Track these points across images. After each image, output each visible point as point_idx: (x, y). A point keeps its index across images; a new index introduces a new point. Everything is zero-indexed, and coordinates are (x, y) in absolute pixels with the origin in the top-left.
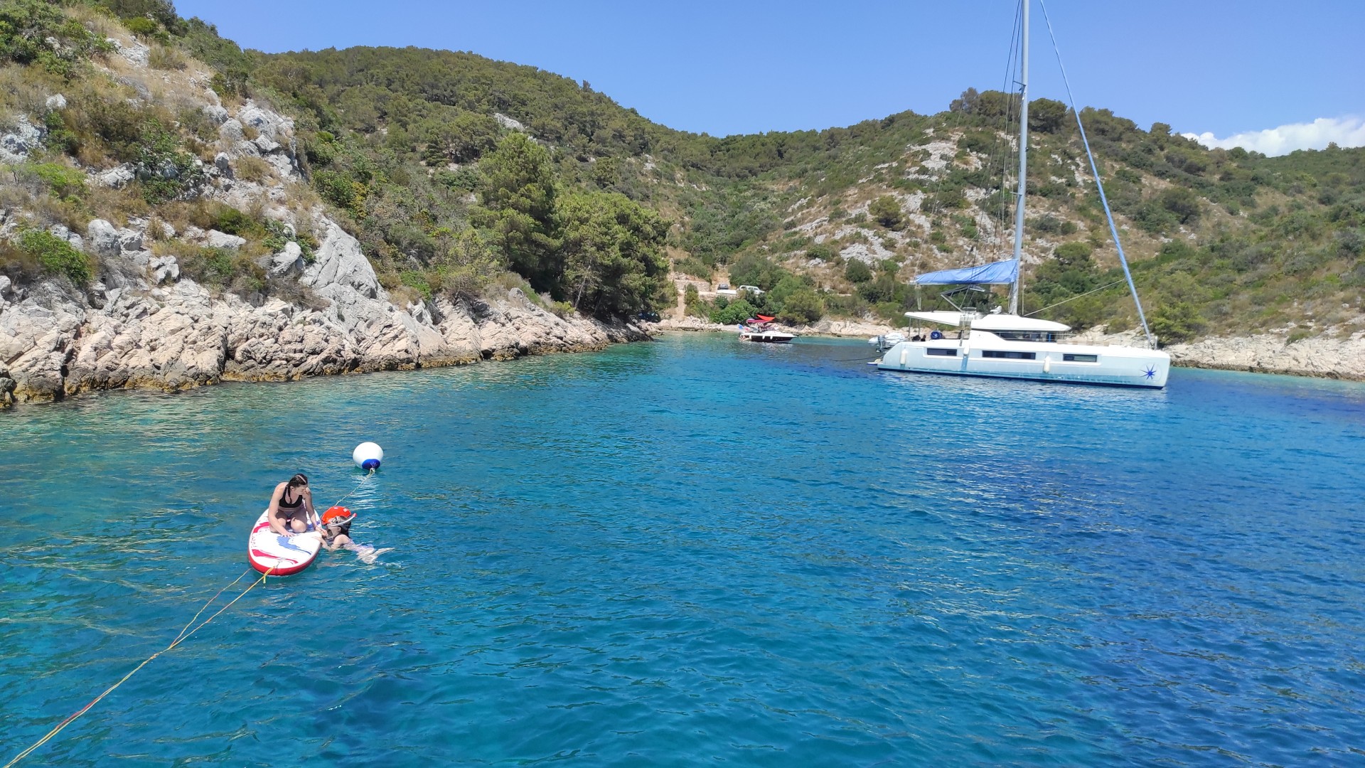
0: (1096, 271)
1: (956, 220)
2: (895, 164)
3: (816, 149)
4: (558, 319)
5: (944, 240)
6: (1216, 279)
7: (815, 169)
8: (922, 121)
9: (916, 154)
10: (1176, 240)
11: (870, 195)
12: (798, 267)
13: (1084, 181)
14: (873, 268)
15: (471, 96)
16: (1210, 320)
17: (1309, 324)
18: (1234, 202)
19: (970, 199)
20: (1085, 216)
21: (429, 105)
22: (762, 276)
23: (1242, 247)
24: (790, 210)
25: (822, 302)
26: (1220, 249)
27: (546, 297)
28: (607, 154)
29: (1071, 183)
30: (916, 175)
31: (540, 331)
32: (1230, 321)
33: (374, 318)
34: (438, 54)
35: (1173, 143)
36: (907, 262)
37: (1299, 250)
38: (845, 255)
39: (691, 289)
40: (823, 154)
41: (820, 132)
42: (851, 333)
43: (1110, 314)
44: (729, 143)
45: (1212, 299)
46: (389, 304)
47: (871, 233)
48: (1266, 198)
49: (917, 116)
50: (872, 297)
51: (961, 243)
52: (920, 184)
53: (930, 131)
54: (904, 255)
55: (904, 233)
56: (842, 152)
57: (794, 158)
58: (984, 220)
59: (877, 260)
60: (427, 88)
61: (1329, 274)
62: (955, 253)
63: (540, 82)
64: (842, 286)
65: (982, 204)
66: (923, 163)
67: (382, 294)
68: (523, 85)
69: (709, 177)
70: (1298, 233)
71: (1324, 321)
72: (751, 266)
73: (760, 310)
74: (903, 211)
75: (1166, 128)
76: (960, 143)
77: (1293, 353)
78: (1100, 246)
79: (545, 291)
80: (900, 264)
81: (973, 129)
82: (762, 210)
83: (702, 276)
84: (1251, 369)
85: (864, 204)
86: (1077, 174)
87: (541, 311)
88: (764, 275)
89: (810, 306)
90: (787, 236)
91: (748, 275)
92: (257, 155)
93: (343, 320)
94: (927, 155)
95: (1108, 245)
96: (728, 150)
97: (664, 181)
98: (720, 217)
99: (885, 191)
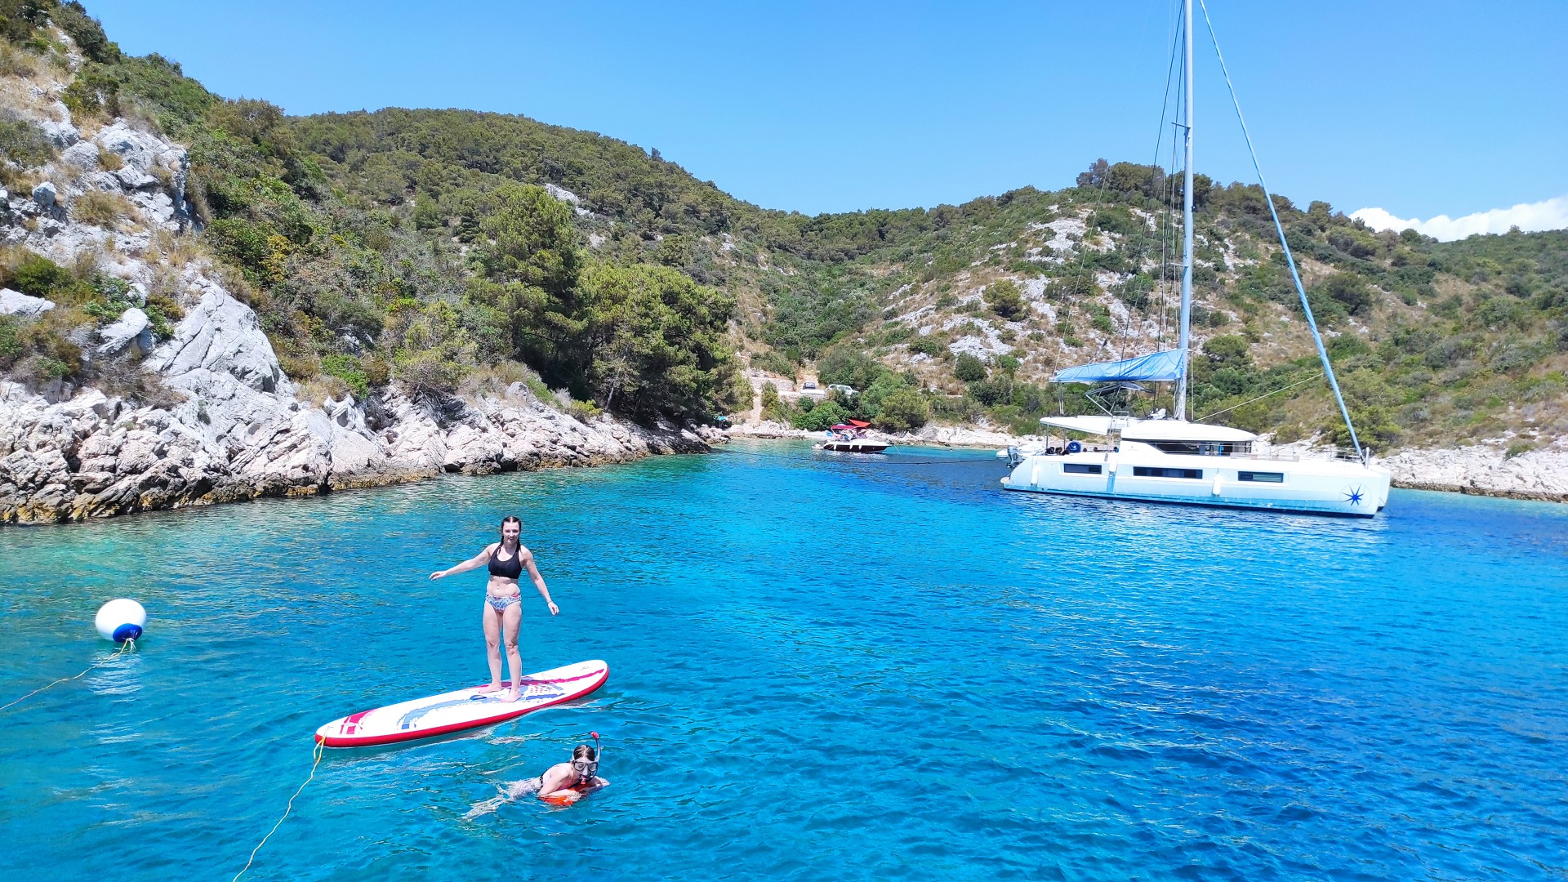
0: (1254, 369)
1: (1086, 309)
2: (1013, 245)
3: (922, 229)
4: (576, 424)
5: (1071, 332)
6: (1408, 378)
7: (921, 252)
8: (1046, 197)
9: (1037, 234)
10: (1345, 334)
11: (984, 280)
12: (899, 363)
13: (1235, 265)
14: (988, 364)
15: (517, 164)
16: (1404, 427)
17: (1532, 433)
18: (1412, 291)
19: (1102, 285)
20: (1237, 305)
21: (466, 172)
22: (856, 374)
23: (1432, 339)
24: (891, 297)
25: (926, 405)
26: (1406, 342)
27: (563, 395)
28: (678, 232)
29: (1220, 268)
30: (1039, 257)
31: (542, 438)
32: (1431, 428)
33: (262, 420)
34: (482, 116)
35: (1335, 224)
36: (1029, 357)
37: (1507, 342)
38: (955, 349)
39: (769, 389)
40: (931, 234)
41: (927, 210)
42: (962, 442)
43: (1277, 420)
44: (822, 221)
45: (1405, 402)
46: (293, 400)
47: (986, 323)
48: (1447, 287)
49: (1038, 192)
50: (988, 398)
51: (1092, 335)
52: (1044, 267)
53: (1054, 208)
54: (1026, 349)
55: (1025, 323)
56: (952, 230)
57: (897, 239)
58: (1118, 308)
59: (994, 355)
60: (466, 154)
61: (1550, 371)
62: (1085, 348)
63: (600, 148)
64: (951, 386)
65: (1116, 291)
66: (1047, 243)
67: (283, 384)
68: (580, 152)
69: (798, 259)
70: (1502, 322)
71: (1551, 429)
72: (843, 361)
73: (853, 414)
74: (1023, 298)
75: (1327, 207)
76: (1089, 220)
77: (1516, 470)
78: (1257, 340)
79: (563, 386)
80: (1021, 361)
81: (1105, 206)
82: (859, 298)
83: (785, 373)
84: (1463, 490)
85: (977, 290)
86: (1226, 258)
87: (553, 412)
88: (859, 372)
89: (912, 408)
90: (886, 327)
91: (839, 372)
92: (118, 191)
93: (208, 422)
94: (1052, 234)
95: (1265, 340)
96: (821, 230)
97: (744, 264)
98: (809, 305)
99: (1003, 275)
